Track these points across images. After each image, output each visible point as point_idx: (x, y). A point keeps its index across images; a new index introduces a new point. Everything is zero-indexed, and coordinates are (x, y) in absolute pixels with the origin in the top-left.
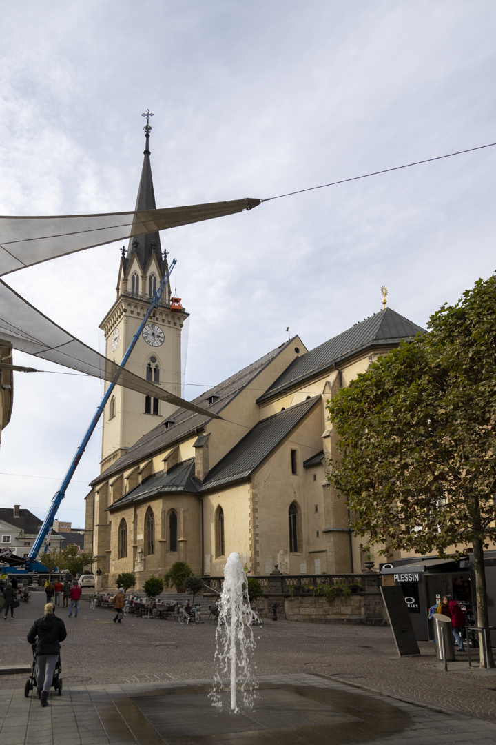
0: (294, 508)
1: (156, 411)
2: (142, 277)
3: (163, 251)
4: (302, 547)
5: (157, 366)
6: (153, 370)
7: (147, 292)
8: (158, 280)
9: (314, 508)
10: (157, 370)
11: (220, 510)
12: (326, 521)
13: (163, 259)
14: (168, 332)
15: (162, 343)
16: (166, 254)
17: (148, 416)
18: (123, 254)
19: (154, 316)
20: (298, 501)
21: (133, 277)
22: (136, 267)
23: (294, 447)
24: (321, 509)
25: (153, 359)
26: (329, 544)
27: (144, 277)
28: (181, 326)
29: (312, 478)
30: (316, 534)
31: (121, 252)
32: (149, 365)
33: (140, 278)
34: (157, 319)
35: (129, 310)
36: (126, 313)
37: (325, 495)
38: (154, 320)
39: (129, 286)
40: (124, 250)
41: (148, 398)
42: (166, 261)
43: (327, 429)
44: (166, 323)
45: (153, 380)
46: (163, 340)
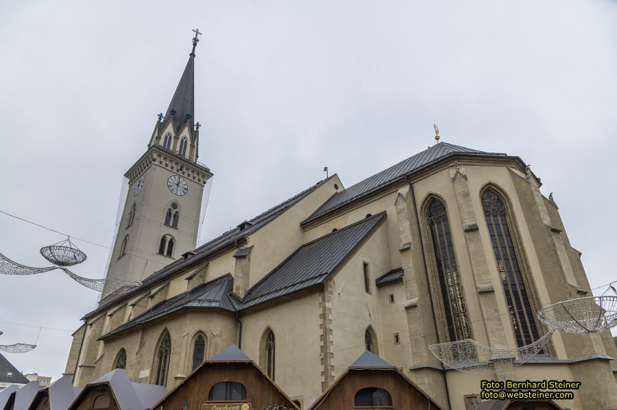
0: (369, 333)
1: (169, 254)
2: (175, 137)
3: (195, 123)
5: (177, 212)
6: (172, 216)
7: (178, 149)
8: (189, 143)
9: (393, 338)
10: (176, 217)
11: (269, 335)
12: (413, 354)
13: (195, 129)
14: (193, 186)
15: (185, 193)
16: (198, 126)
17: (160, 257)
18: (160, 119)
19: (181, 169)
20: (374, 327)
21: (166, 137)
22: (170, 129)
23: (367, 260)
24: (405, 339)
25: (174, 206)
27: (177, 138)
28: (205, 183)
29: (388, 299)
31: (158, 117)
32: (170, 210)
33: (173, 138)
34: (183, 173)
35: (158, 160)
36: (155, 162)
37: (408, 320)
38: (180, 173)
39: (162, 142)
40: (161, 116)
41: (163, 240)
42: (197, 131)
43: (405, 241)
44: (191, 178)
45: (171, 224)
46: (186, 191)
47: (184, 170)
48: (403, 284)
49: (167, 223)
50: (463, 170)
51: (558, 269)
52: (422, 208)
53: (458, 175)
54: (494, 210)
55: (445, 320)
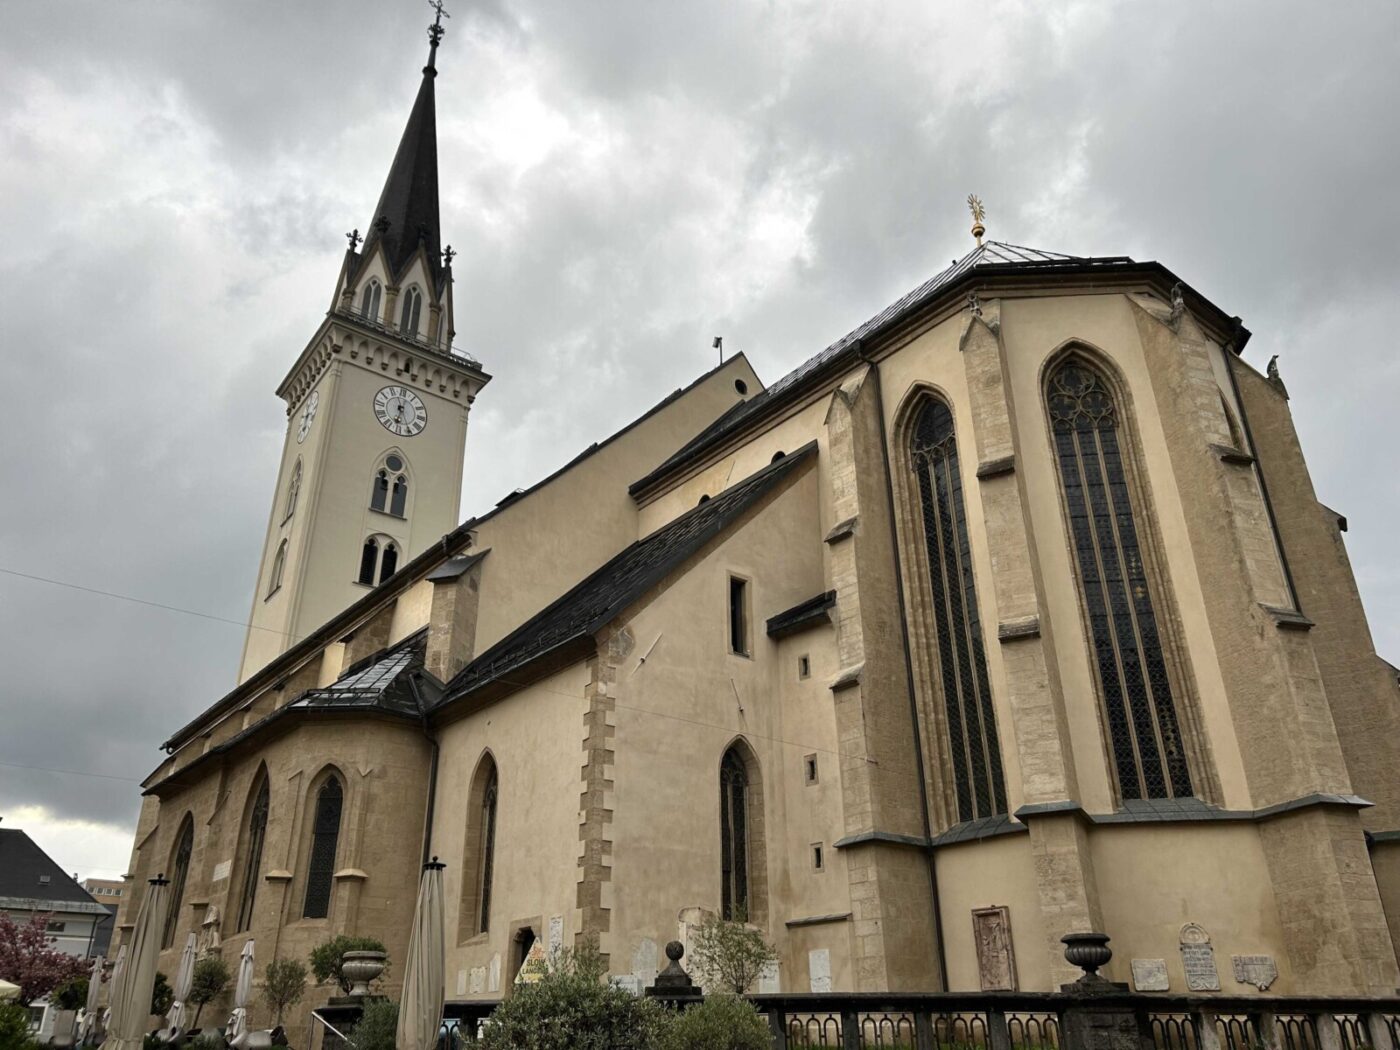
0: (736, 764)
2: (388, 288)
3: (443, 248)
4: (764, 904)
5: (401, 479)
6: (390, 487)
7: (398, 319)
8: (426, 300)
9: (805, 768)
10: (400, 489)
11: (488, 770)
12: (847, 807)
13: (443, 264)
14: (439, 409)
15: (421, 430)
16: (449, 254)
17: (363, 590)
18: (353, 245)
19: (407, 369)
20: (752, 741)
21: (368, 290)
22: (377, 269)
23: (741, 571)
24: (829, 769)
25: (394, 462)
26: (860, 893)
27: (393, 289)
28: (471, 400)
29: (795, 667)
30: (812, 855)
31: (348, 240)
32: (383, 473)
33: (384, 290)
34: (414, 378)
35: (347, 349)
36: (339, 356)
37: (839, 721)
38: (406, 378)
39: (357, 306)
40: (355, 237)
41: (370, 550)
42: (448, 269)
43: (843, 517)
44: (434, 389)
45: (387, 510)
46: (422, 424)
47: (415, 370)
48: (832, 628)
49: (377, 506)
50: (991, 313)
51: (1235, 566)
52: (898, 425)
53: (977, 327)
54: (1082, 416)
55: (943, 717)
